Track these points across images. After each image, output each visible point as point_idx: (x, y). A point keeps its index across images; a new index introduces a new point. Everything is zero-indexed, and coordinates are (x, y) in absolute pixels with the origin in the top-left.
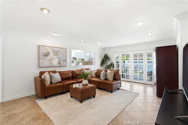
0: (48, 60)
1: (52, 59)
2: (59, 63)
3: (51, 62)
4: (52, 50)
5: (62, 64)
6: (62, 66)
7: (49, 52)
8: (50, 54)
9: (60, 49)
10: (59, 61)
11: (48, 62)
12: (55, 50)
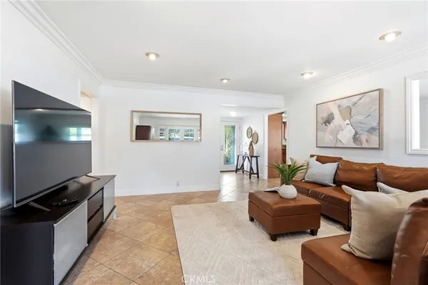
0: (331, 133)
1: (340, 129)
2: (356, 138)
3: (336, 137)
4: (339, 106)
5: (364, 141)
6: (364, 146)
7: (332, 114)
8: (333, 118)
9: (358, 97)
10: (356, 133)
11: (331, 137)
12: (345, 103)
